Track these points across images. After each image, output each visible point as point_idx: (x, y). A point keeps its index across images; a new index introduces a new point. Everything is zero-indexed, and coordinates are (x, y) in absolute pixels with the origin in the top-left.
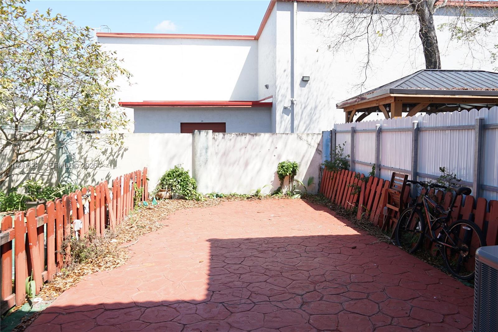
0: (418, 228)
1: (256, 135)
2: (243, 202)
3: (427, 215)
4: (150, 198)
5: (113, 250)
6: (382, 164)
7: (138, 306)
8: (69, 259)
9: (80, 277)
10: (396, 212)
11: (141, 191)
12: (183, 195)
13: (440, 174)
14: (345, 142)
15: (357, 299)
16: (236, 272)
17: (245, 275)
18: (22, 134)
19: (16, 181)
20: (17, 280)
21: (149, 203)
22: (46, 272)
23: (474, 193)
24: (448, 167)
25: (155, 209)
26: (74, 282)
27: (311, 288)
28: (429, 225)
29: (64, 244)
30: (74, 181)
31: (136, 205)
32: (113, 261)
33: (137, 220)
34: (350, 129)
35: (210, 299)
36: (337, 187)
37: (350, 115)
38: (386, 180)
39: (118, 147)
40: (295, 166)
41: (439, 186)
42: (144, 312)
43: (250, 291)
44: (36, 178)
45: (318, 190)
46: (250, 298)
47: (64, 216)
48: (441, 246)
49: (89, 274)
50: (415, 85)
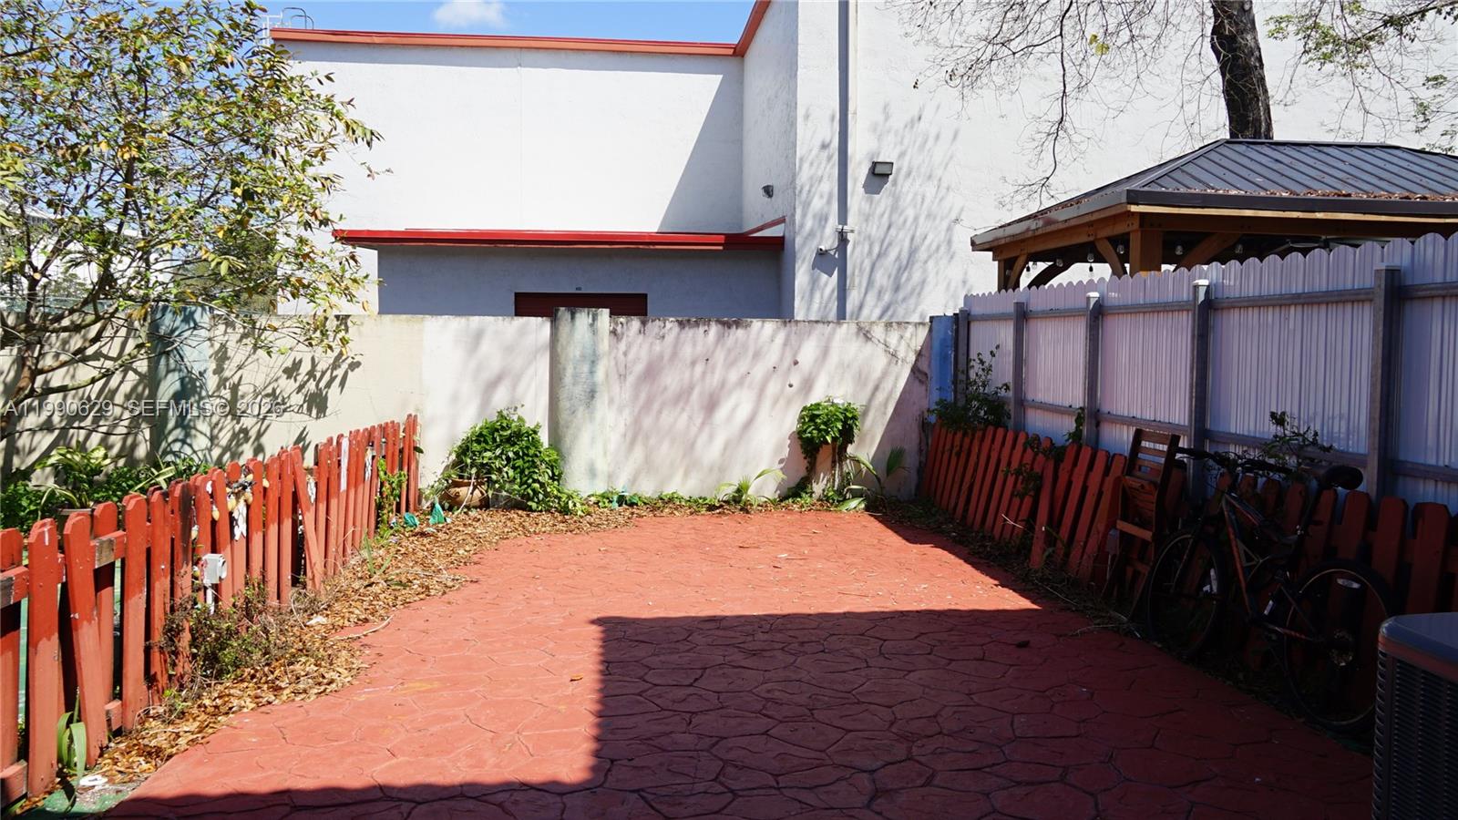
0: (1207, 588)
1: (738, 324)
2: (699, 518)
3: (1235, 549)
4: (425, 505)
5: (317, 645)
6: (1105, 408)
7: (392, 799)
8: (184, 666)
9: (219, 718)
10: (1144, 543)
11: (400, 481)
12: (523, 496)
13: (1272, 430)
14: (998, 347)
15: (1032, 784)
16: (676, 707)
17: (707, 717)
18: (49, 314)
19: (27, 449)
20: (34, 721)
21: (420, 520)
22: (117, 703)
23: (1368, 484)
24: (1296, 411)
25: (440, 534)
26: (199, 732)
27: (900, 751)
28: (1241, 577)
29: (173, 622)
30: (199, 454)
31: (382, 521)
32: (315, 674)
33: (386, 565)
34: (1011, 309)
35: (604, 782)
36: (973, 476)
37: (1011, 268)
38: (1115, 455)
39: (332, 355)
40: (850, 416)
41: (1271, 468)
42: (410, 813)
43: (721, 759)
44: (88, 444)
45: (918, 487)
46: (722, 779)
47: (173, 540)
48: (1274, 637)
49: (245, 710)
50: (1200, 181)
